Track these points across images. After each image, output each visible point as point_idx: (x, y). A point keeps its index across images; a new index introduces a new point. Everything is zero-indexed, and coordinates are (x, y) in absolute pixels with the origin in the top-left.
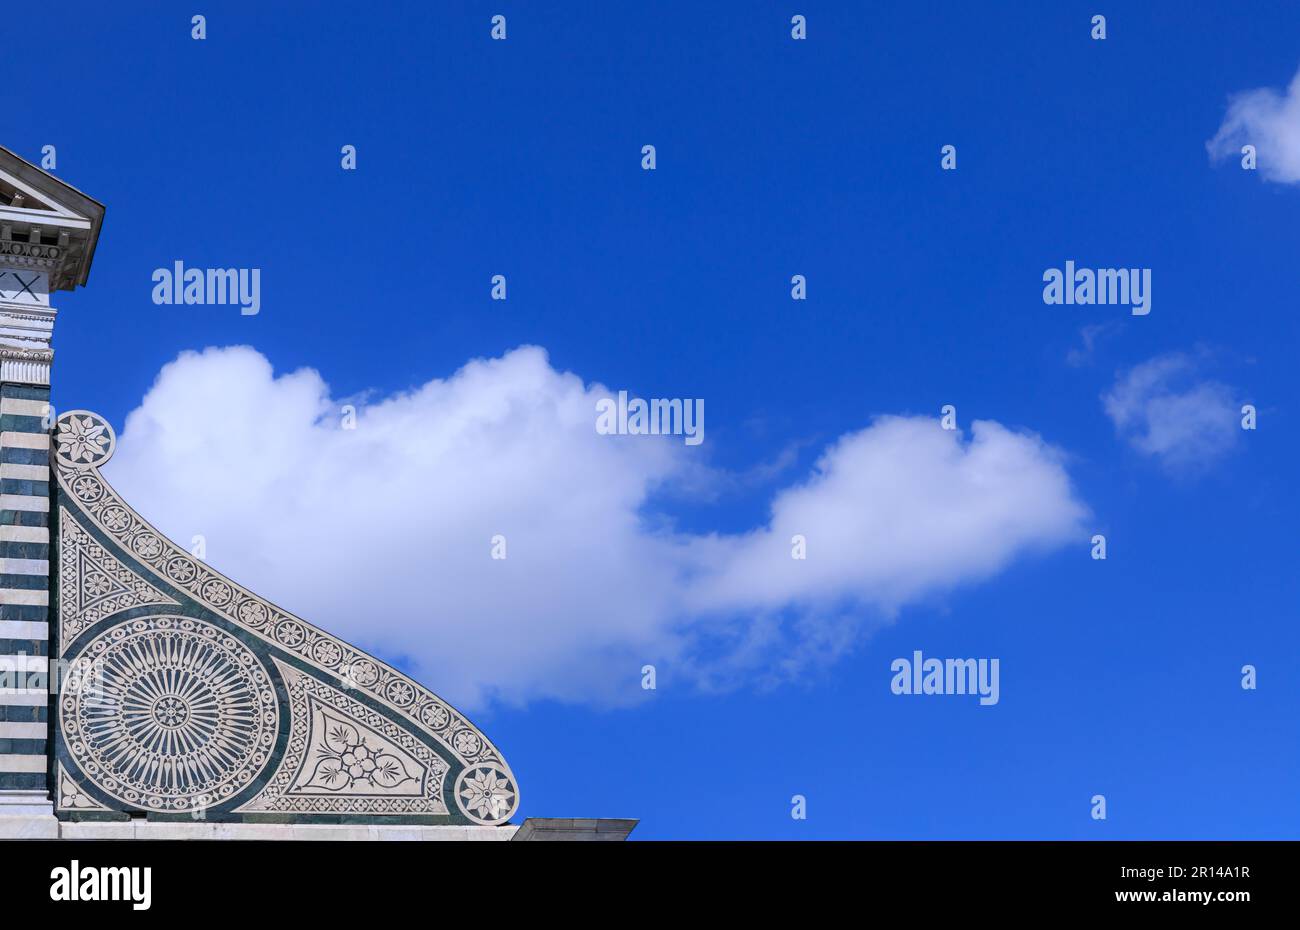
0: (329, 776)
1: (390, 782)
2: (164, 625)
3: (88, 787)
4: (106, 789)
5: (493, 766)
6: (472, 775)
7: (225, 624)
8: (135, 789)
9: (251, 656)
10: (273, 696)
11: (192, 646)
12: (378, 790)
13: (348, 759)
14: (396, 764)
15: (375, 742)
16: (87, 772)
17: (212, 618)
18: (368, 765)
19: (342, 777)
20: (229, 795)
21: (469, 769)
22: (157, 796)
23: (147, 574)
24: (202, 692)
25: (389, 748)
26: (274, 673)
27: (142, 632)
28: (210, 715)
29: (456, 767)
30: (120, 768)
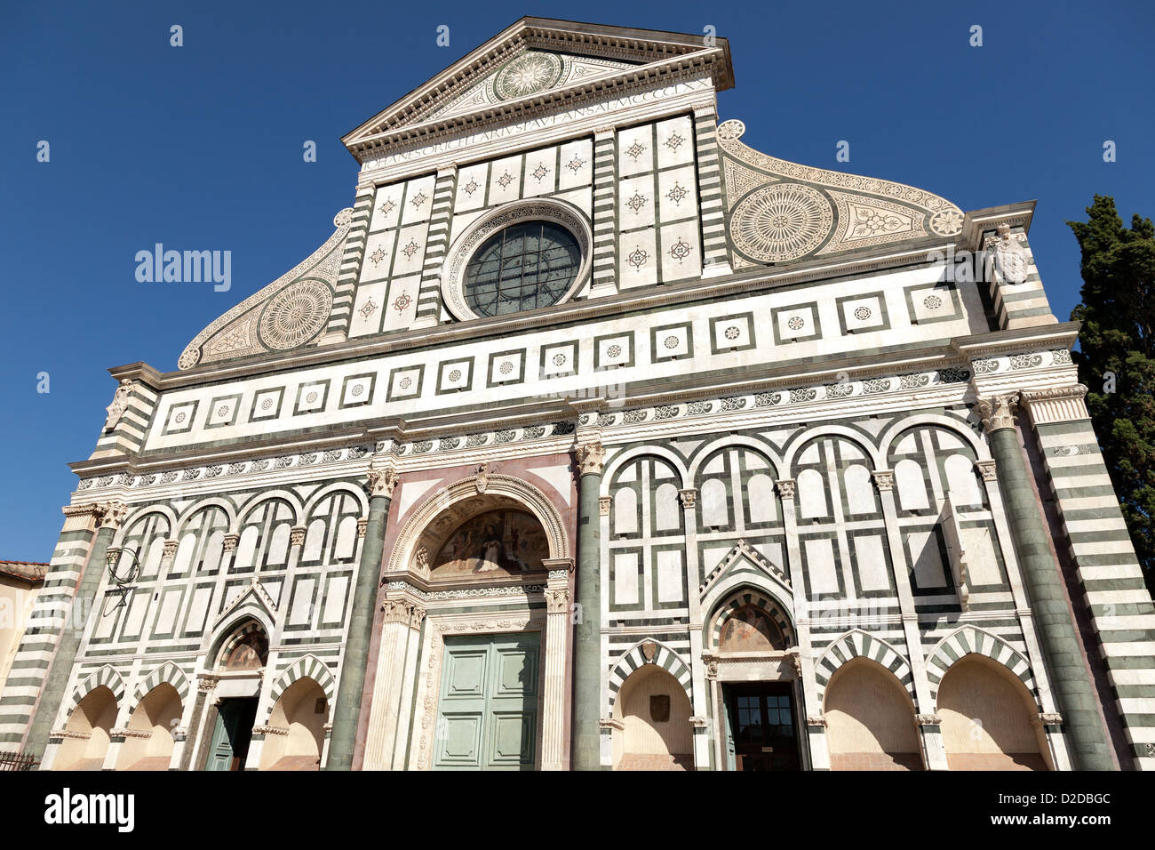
0: (861, 231)
1: (894, 228)
2: (773, 190)
3: (746, 258)
4: (754, 257)
5: (950, 210)
6: (939, 216)
7: (801, 182)
8: (767, 255)
9: (815, 192)
10: (828, 205)
11: (787, 195)
12: (887, 232)
13: (869, 223)
14: (896, 219)
15: (882, 213)
16: (745, 253)
17: (795, 181)
18: (881, 223)
19: (868, 231)
20: (812, 249)
21: (936, 214)
22: (778, 256)
23: (763, 172)
24: (793, 211)
25: (890, 214)
26: (827, 196)
27: (763, 194)
28: (799, 220)
29: (929, 216)
30: (760, 247)
